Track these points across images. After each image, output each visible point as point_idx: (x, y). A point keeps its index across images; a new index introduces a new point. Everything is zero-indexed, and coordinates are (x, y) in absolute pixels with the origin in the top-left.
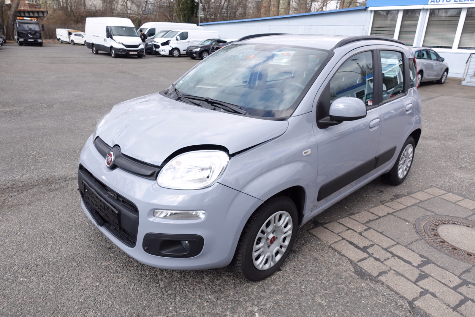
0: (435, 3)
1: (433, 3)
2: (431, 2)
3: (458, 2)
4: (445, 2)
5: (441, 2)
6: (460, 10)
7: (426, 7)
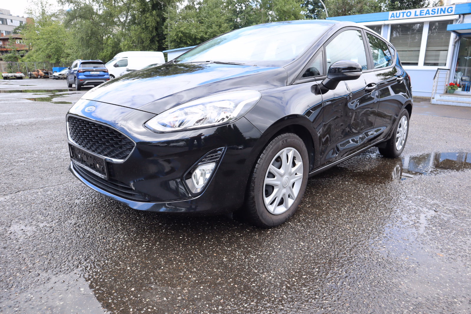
0: (396, 18)
1: (393, 18)
2: (391, 18)
3: (419, 16)
4: (405, 17)
5: (401, 17)
6: (422, 24)
7: (387, 22)
